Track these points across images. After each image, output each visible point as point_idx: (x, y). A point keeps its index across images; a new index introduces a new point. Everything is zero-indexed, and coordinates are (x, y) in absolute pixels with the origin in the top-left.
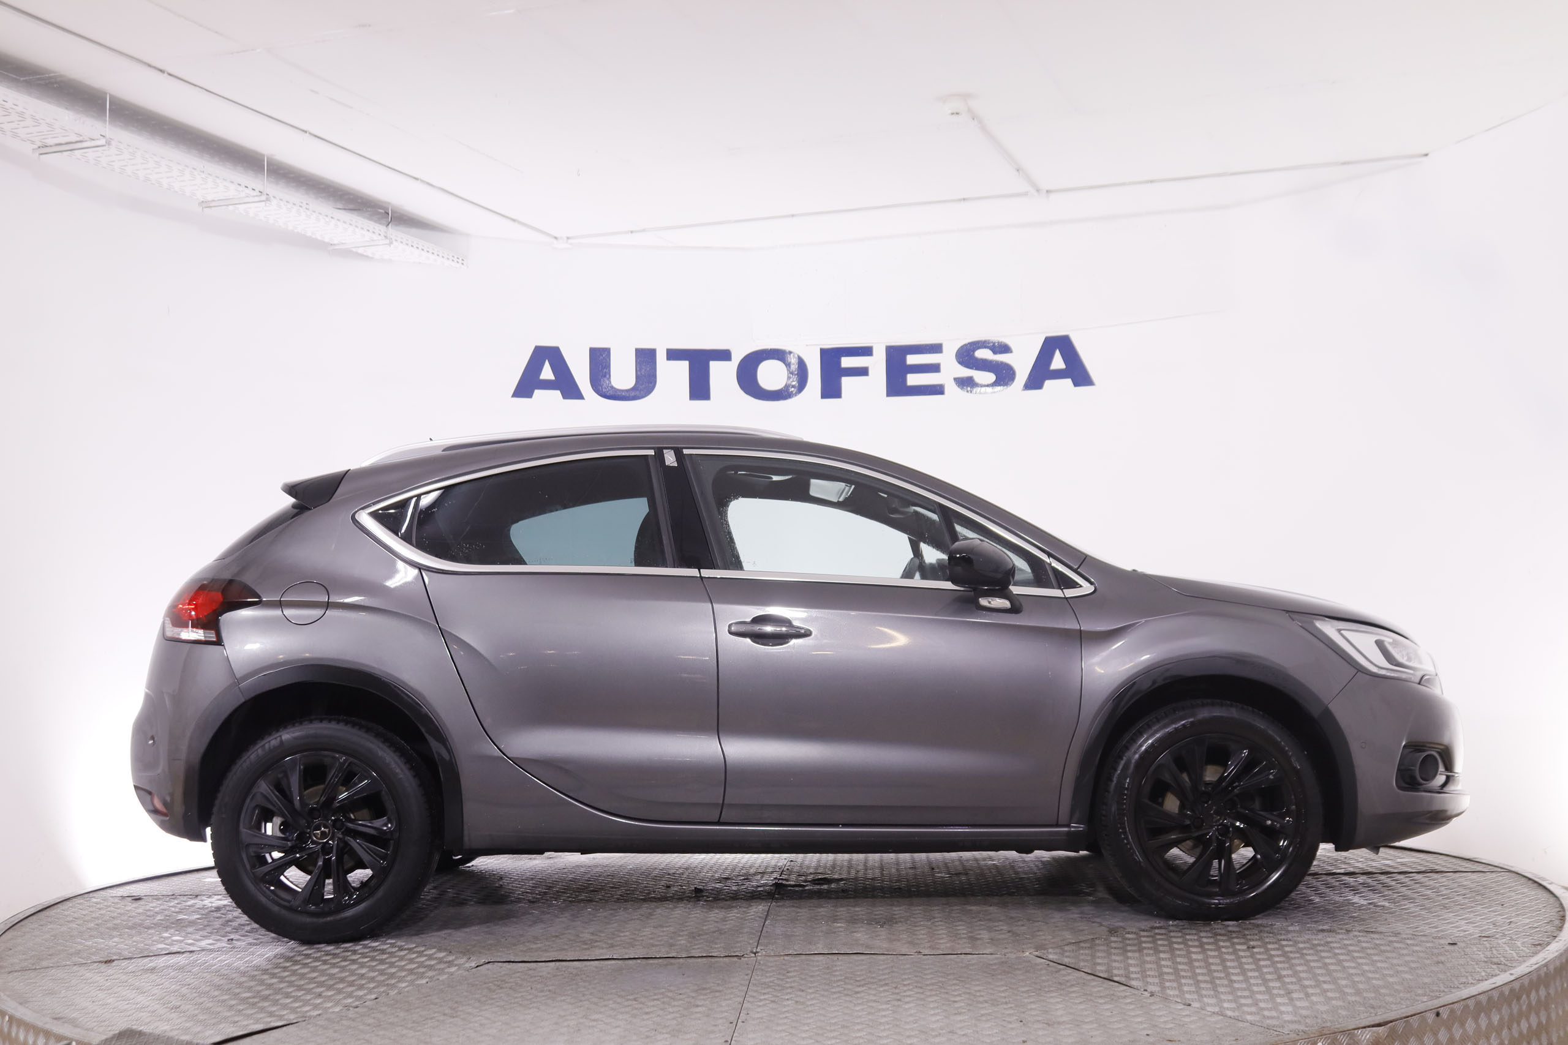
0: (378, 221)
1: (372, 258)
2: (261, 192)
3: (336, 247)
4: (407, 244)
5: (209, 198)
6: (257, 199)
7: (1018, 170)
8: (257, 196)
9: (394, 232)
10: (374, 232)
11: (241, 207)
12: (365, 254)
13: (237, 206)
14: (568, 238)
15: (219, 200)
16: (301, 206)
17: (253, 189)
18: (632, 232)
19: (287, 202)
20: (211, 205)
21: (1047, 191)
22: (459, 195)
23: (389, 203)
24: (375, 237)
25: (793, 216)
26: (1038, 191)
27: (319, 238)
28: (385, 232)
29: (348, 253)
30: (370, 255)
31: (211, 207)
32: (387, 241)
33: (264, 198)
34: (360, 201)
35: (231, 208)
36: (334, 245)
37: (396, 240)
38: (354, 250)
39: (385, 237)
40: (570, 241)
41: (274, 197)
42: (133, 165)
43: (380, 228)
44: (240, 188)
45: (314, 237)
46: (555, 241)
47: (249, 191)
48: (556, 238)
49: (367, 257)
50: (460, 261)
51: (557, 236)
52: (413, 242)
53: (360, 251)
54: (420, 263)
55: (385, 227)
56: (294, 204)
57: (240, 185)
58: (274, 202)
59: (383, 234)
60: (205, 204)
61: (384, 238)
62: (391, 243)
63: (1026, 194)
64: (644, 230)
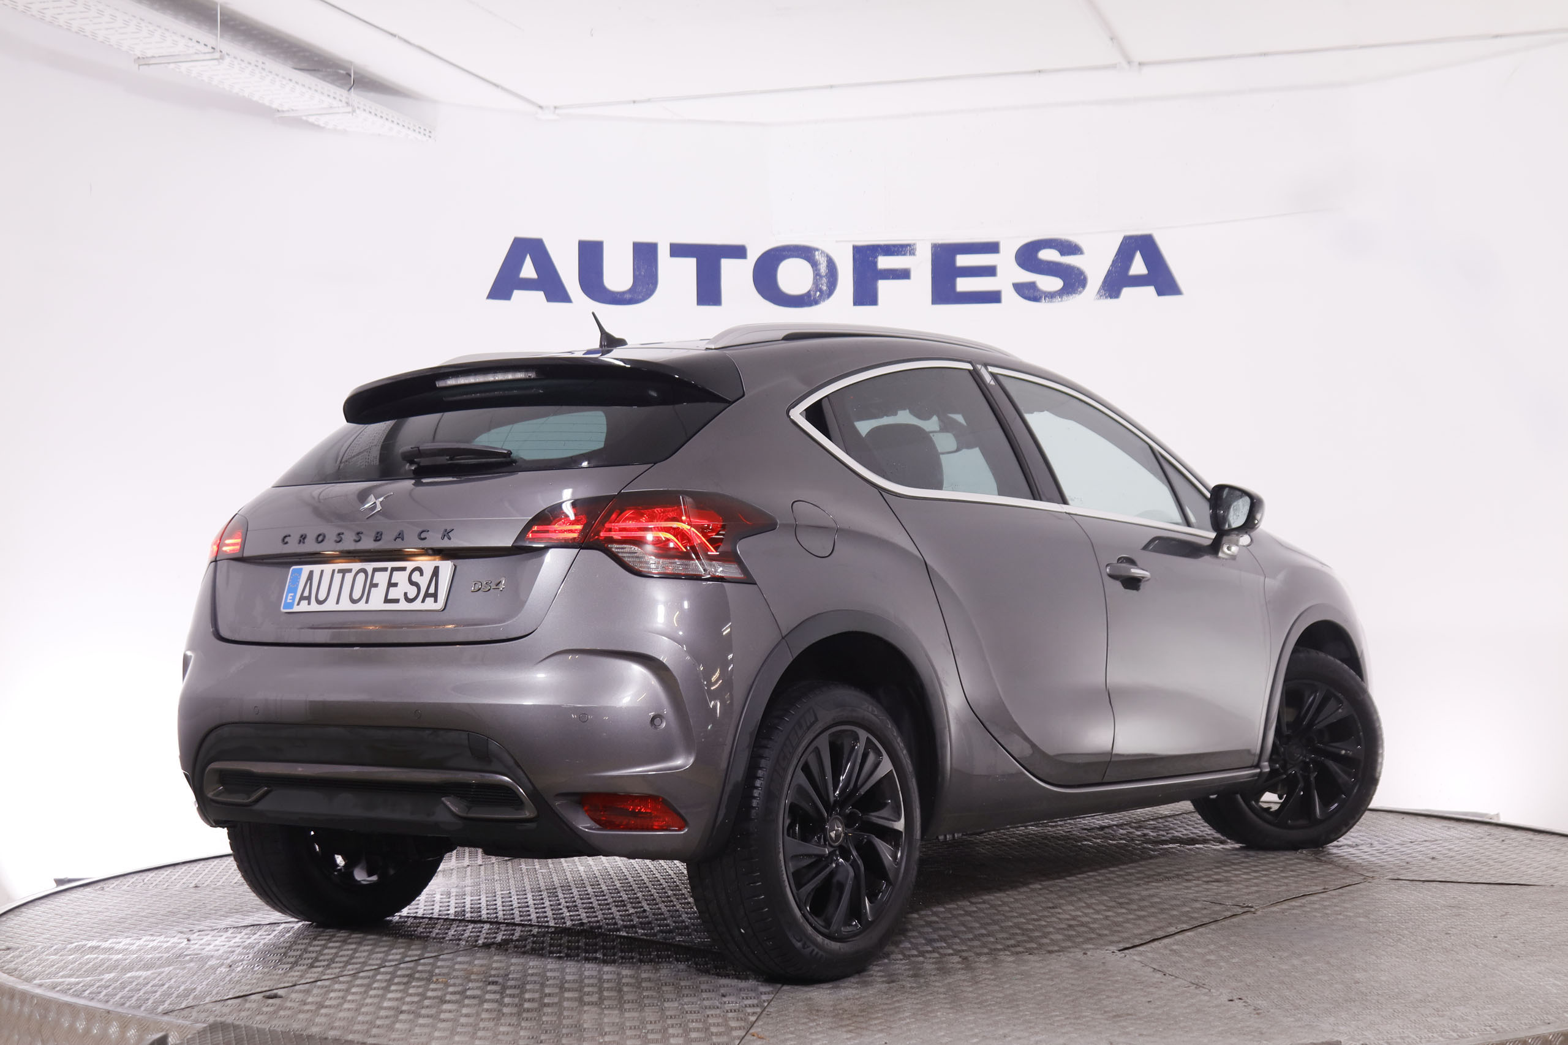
0: (341, 86)
1: (323, 128)
2: (213, 48)
3: (286, 115)
4: (370, 112)
5: (149, 54)
6: (208, 56)
7: (1112, 39)
8: (208, 53)
9: (356, 97)
10: (334, 98)
11: (184, 67)
12: (316, 123)
13: (179, 64)
14: (555, 108)
15: (160, 57)
16: (257, 66)
17: (205, 45)
18: (634, 102)
19: (242, 60)
20: (151, 62)
21: (1140, 64)
22: (440, 55)
23: (351, 63)
24: (335, 103)
25: (831, 87)
26: (1129, 63)
27: (267, 104)
28: (347, 98)
29: (299, 122)
30: (322, 125)
31: (149, 64)
32: (350, 109)
33: (217, 55)
34: (316, 59)
35: (172, 66)
36: (283, 111)
37: (358, 108)
38: (304, 118)
39: (347, 103)
40: (558, 111)
41: (228, 54)
42: (69, 13)
43: (341, 92)
44: (191, 44)
45: (261, 102)
46: (539, 111)
47: (200, 47)
48: (541, 107)
49: (318, 126)
50: (422, 130)
51: (542, 104)
52: (376, 110)
53: (312, 119)
54: (379, 135)
55: (346, 92)
56: (250, 63)
57: (191, 39)
58: (228, 60)
59: (344, 100)
60: (142, 61)
61: (345, 105)
62: (354, 111)
63: (1113, 67)
64: (649, 100)
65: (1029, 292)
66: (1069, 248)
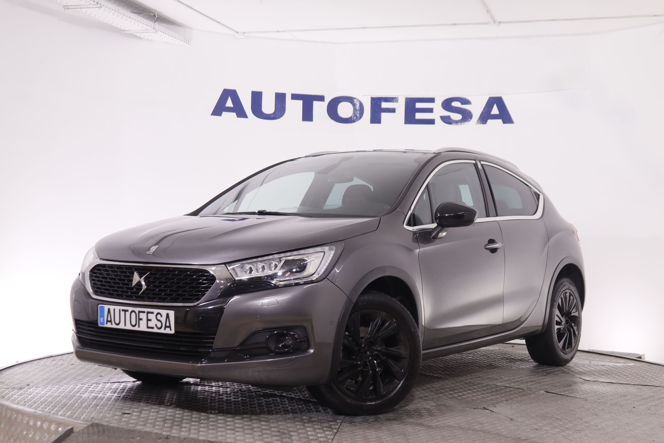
0: (151, 20)
1: (142, 38)
2: (97, 3)
3: (126, 32)
4: (163, 32)
5: (69, 4)
6: (95, 6)
7: (487, 11)
8: (95, 5)
9: (158, 25)
10: (148, 26)
11: (84, 10)
12: (139, 36)
13: (82, 9)
14: (244, 33)
15: (74, 5)
16: (115, 11)
17: (94, 1)
18: (278, 32)
19: (109, 8)
21: (499, 23)
22: (195, 8)
23: (156, 11)
24: (148, 28)
25: (364, 28)
26: (494, 22)
27: (119, 27)
28: (154, 26)
29: (132, 36)
30: (142, 37)
31: (69, 9)
32: (155, 31)
33: (99, 6)
34: (141, 8)
35: (79, 10)
37: (158, 30)
38: (135, 34)
39: (154, 28)
40: (245, 34)
41: (103, 5)
43: (151, 23)
44: (88, 1)
45: (116, 26)
46: (236, 33)
47: (92, 2)
48: (237, 32)
49: (140, 38)
50: (185, 41)
52: (166, 31)
53: (138, 35)
54: (167, 42)
55: (153, 23)
56: (112, 10)
58: (103, 8)
59: (152, 27)
60: (66, 7)
61: (153, 29)
62: (156, 32)
63: (488, 23)
64: (285, 31)
65: (447, 120)
66: (465, 101)
